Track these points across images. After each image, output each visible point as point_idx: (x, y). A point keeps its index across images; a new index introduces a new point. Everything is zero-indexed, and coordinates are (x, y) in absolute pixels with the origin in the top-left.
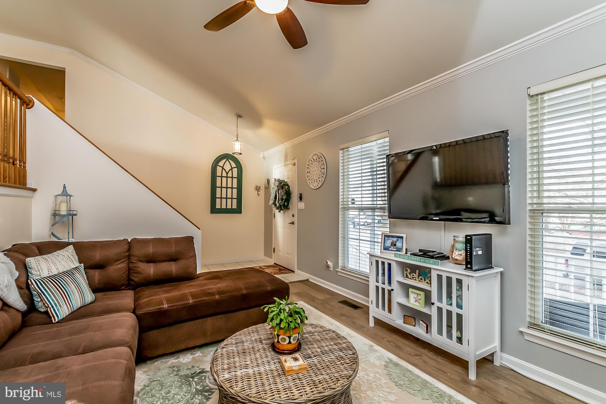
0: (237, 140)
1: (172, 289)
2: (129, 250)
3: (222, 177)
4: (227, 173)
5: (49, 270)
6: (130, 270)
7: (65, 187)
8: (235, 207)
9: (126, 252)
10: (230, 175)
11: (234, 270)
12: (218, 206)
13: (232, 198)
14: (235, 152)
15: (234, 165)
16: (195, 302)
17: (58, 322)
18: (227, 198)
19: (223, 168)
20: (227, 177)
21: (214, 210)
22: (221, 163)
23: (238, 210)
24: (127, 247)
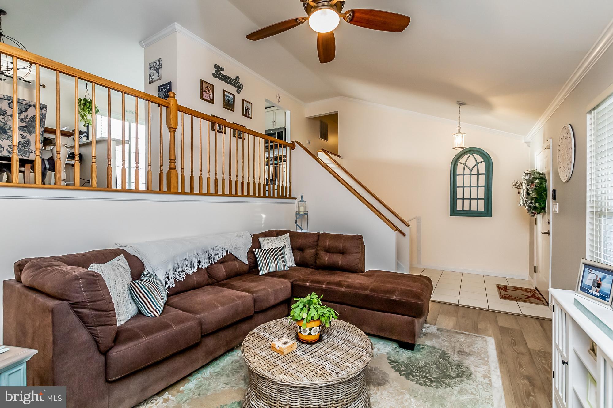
0: (459, 132)
1: (327, 275)
2: (318, 240)
3: (464, 175)
4: (471, 171)
5: (268, 246)
6: (316, 255)
7: (302, 196)
8: (482, 208)
9: (315, 242)
10: (475, 171)
11: (408, 275)
12: (459, 208)
13: (478, 199)
14: (456, 147)
15: (479, 159)
16: (327, 288)
17: (261, 275)
18: (470, 199)
19: (465, 165)
20: (471, 175)
21: (454, 212)
22: (463, 160)
23: (487, 213)
24: (316, 238)
